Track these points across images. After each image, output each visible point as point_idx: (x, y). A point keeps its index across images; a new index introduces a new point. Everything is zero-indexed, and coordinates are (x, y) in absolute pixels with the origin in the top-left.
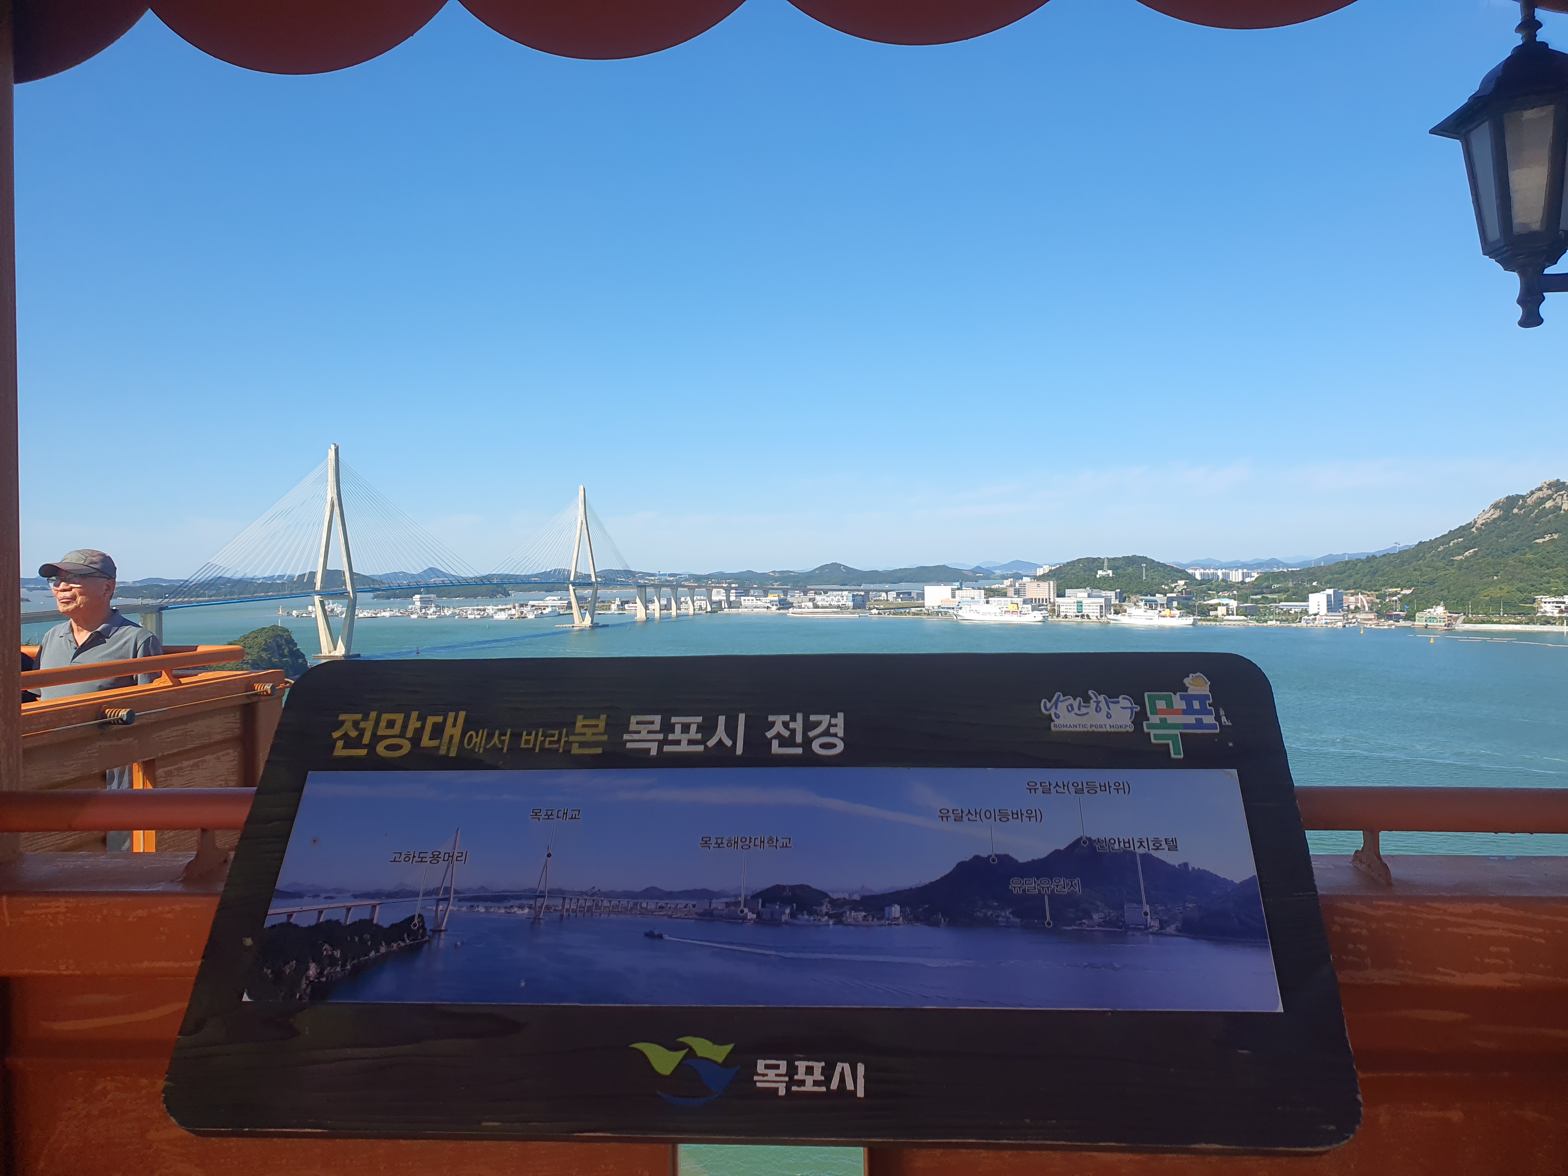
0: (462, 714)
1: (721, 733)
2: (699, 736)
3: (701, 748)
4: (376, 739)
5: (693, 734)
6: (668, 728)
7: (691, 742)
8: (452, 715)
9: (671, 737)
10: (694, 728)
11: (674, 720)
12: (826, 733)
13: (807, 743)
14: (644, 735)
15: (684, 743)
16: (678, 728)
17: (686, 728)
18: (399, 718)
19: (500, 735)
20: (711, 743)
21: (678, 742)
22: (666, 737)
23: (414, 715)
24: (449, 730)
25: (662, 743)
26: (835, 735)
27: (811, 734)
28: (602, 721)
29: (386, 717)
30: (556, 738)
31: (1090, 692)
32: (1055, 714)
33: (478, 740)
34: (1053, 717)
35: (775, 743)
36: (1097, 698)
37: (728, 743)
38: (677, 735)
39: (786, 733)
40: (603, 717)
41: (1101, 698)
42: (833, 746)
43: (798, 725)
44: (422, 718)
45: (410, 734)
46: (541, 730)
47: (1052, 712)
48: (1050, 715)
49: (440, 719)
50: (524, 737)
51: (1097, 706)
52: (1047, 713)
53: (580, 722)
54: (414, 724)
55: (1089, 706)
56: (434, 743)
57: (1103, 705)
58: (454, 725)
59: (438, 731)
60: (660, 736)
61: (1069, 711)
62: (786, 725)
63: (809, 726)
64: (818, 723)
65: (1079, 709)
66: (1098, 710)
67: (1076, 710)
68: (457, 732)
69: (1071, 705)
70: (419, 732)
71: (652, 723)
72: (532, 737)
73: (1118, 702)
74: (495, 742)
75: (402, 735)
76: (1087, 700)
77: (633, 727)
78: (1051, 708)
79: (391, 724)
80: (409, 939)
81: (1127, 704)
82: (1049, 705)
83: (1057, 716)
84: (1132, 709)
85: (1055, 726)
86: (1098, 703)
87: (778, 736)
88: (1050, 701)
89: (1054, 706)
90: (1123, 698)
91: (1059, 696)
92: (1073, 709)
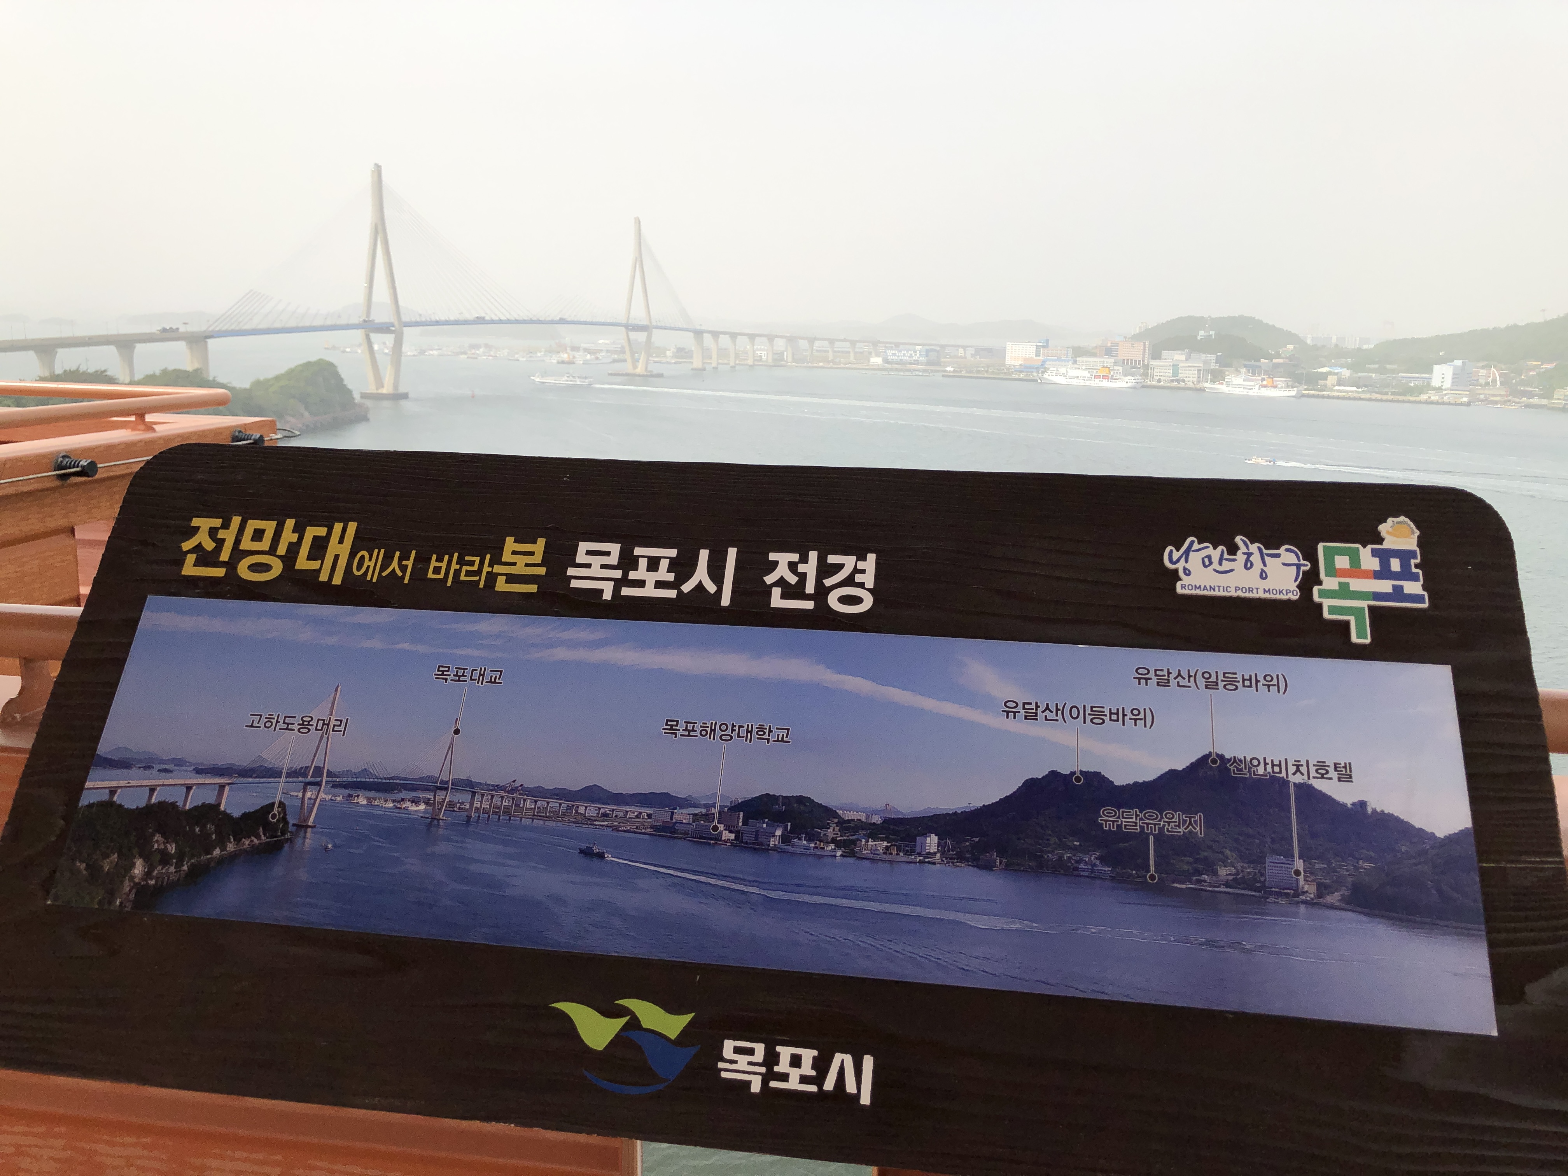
0: (352, 527)
1: (701, 575)
2: (671, 577)
3: (672, 594)
4: (238, 554)
5: (664, 574)
6: (628, 562)
7: (659, 585)
8: (338, 527)
9: (632, 575)
10: (664, 564)
11: (638, 551)
12: (849, 581)
13: (822, 592)
14: (595, 571)
15: (650, 584)
16: (643, 563)
17: (653, 564)
18: (270, 526)
19: (401, 559)
20: (687, 587)
21: (641, 584)
22: (625, 574)
23: (290, 523)
24: (333, 547)
25: (619, 584)
26: (861, 585)
27: (828, 582)
28: (539, 547)
29: (253, 525)
30: (475, 568)
31: (1238, 539)
32: (1185, 569)
33: (372, 564)
34: (1181, 573)
35: (776, 592)
36: (1248, 549)
37: (711, 588)
38: (641, 573)
39: (793, 579)
40: (541, 542)
41: (1254, 548)
42: (857, 600)
43: (810, 568)
44: (299, 529)
45: (282, 550)
46: (456, 555)
47: (1180, 566)
48: (1176, 571)
49: (322, 531)
50: (433, 563)
51: (1247, 560)
52: (1171, 567)
53: (510, 544)
54: (288, 536)
55: (1234, 560)
56: (315, 565)
57: (1256, 558)
58: (341, 541)
59: (319, 548)
60: (618, 574)
61: (1205, 566)
62: (792, 566)
63: (825, 570)
64: (841, 567)
65: (1220, 564)
66: (1248, 565)
67: (1215, 565)
68: (344, 551)
69: (1209, 557)
70: (293, 548)
71: (608, 554)
72: (444, 565)
73: (1278, 556)
74: (394, 570)
75: (272, 551)
76: (1233, 549)
77: (581, 558)
78: (1178, 560)
79: (258, 535)
80: (265, 835)
81: (1292, 558)
82: (1176, 555)
83: (1187, 573)
84: (1298, 566)
85: (1183, 587)
86: (1249, 555)
87: (781, 582)
88: (1178, 550)
89: (1183, 558)
90: (1287, 550)
91: (1192, 543)
92: (1211, 563)
